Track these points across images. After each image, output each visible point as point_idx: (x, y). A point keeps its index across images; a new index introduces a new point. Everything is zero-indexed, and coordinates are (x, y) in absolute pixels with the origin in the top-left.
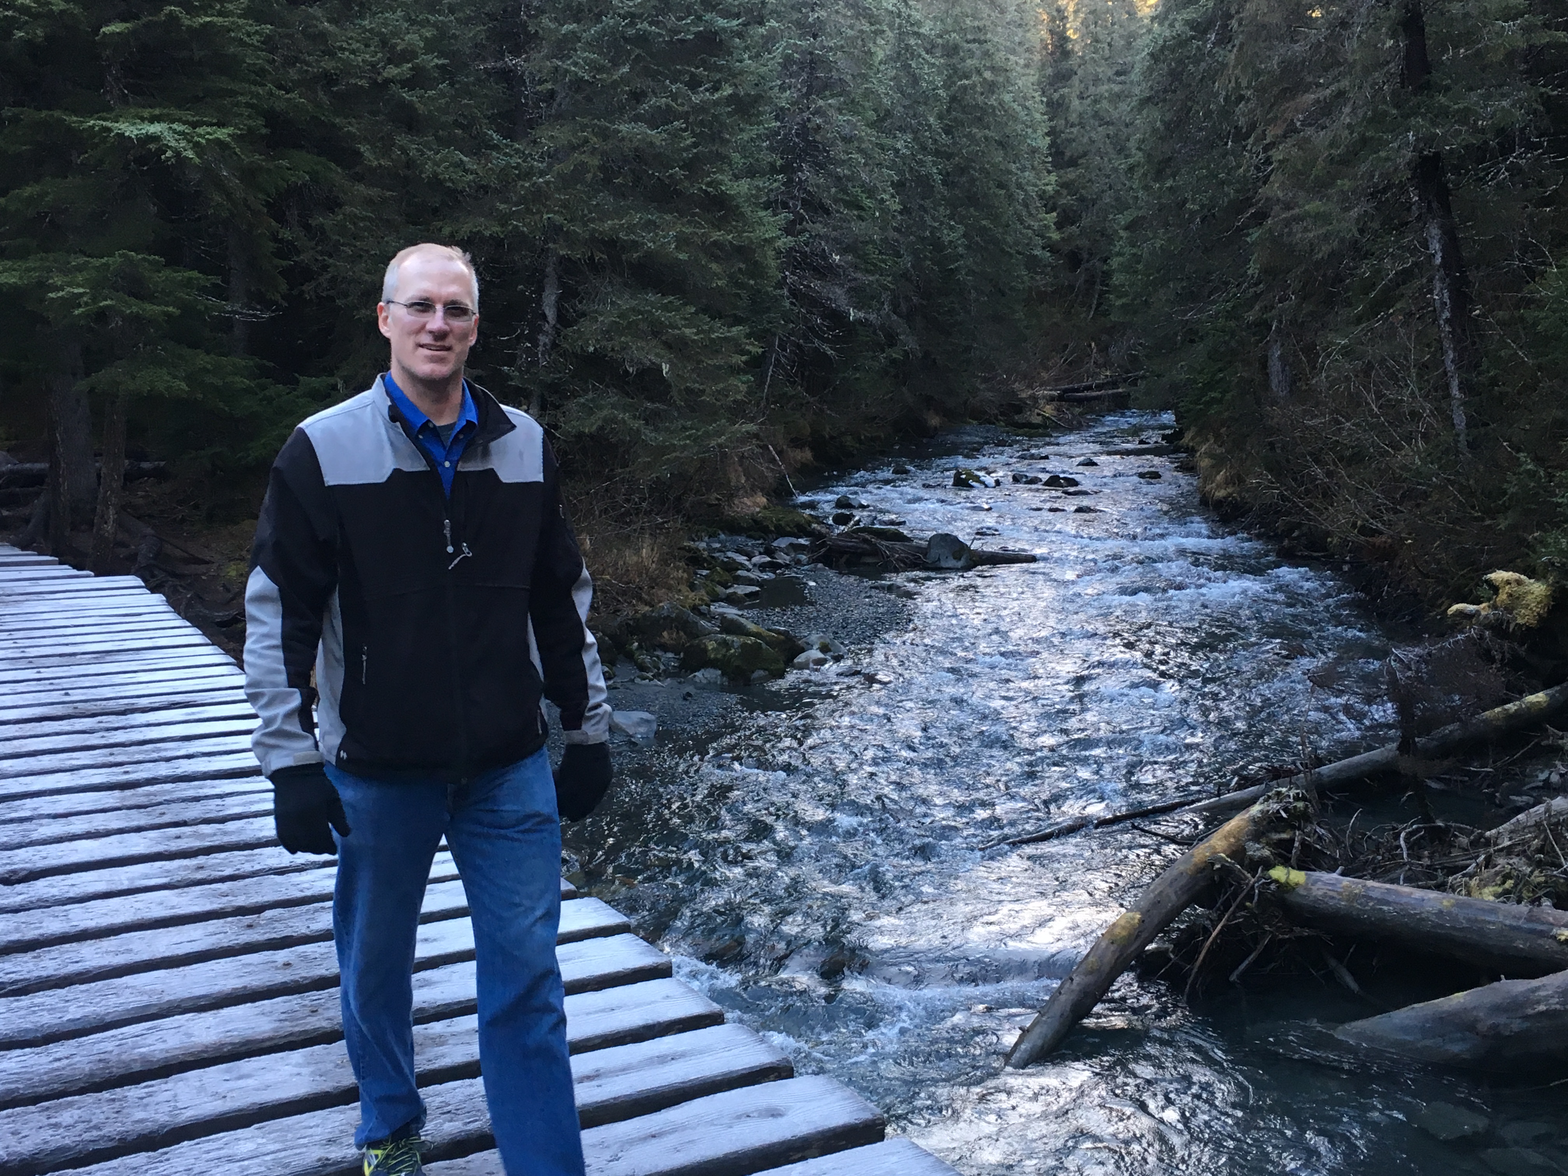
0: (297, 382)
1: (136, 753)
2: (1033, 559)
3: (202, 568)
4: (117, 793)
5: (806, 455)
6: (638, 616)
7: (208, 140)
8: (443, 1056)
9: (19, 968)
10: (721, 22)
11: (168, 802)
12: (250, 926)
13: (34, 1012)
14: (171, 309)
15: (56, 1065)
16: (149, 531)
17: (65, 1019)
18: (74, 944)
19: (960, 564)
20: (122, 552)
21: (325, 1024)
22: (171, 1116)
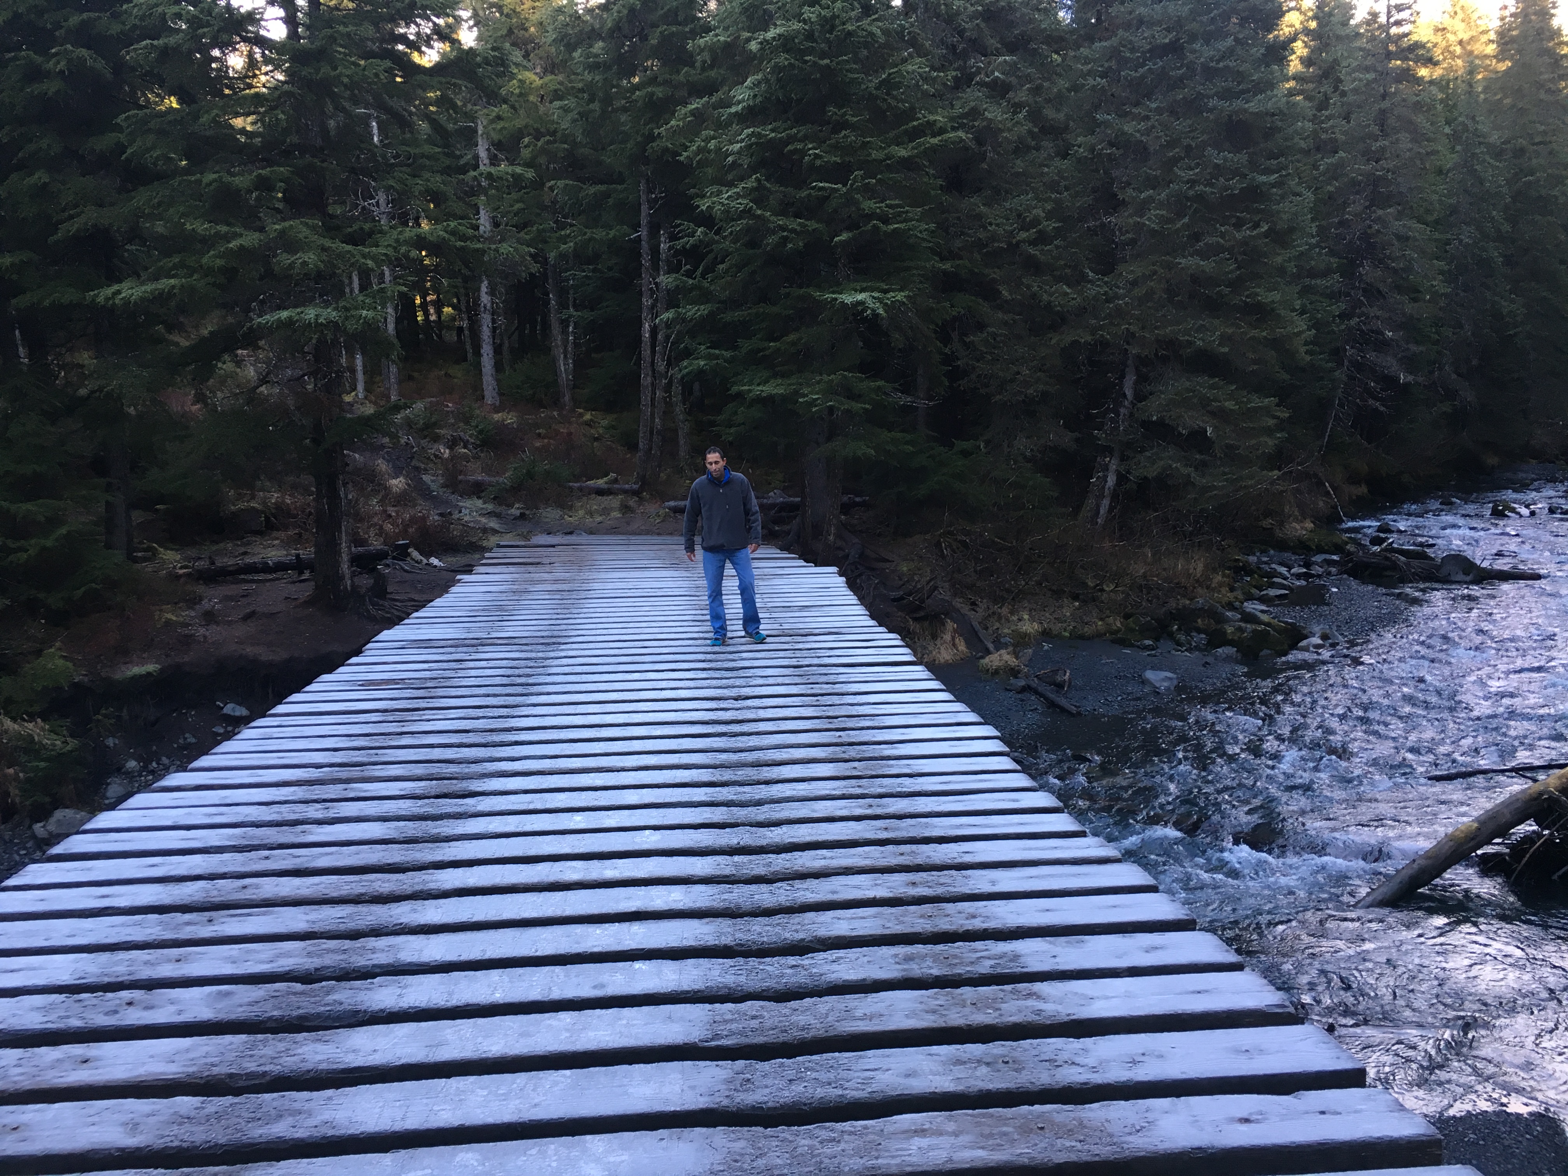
0: (954, 444)
2: (1538, 577)
3: (887, 565)
5: (1362, 490)
6: (1181, 607)
7: (892, 301)
10: (1263, 178)
11: (813, 674)
12: (830, 722)
14: (867, 406)
16: (857, 540)
19: (1468, 579)
20: (841, 554)
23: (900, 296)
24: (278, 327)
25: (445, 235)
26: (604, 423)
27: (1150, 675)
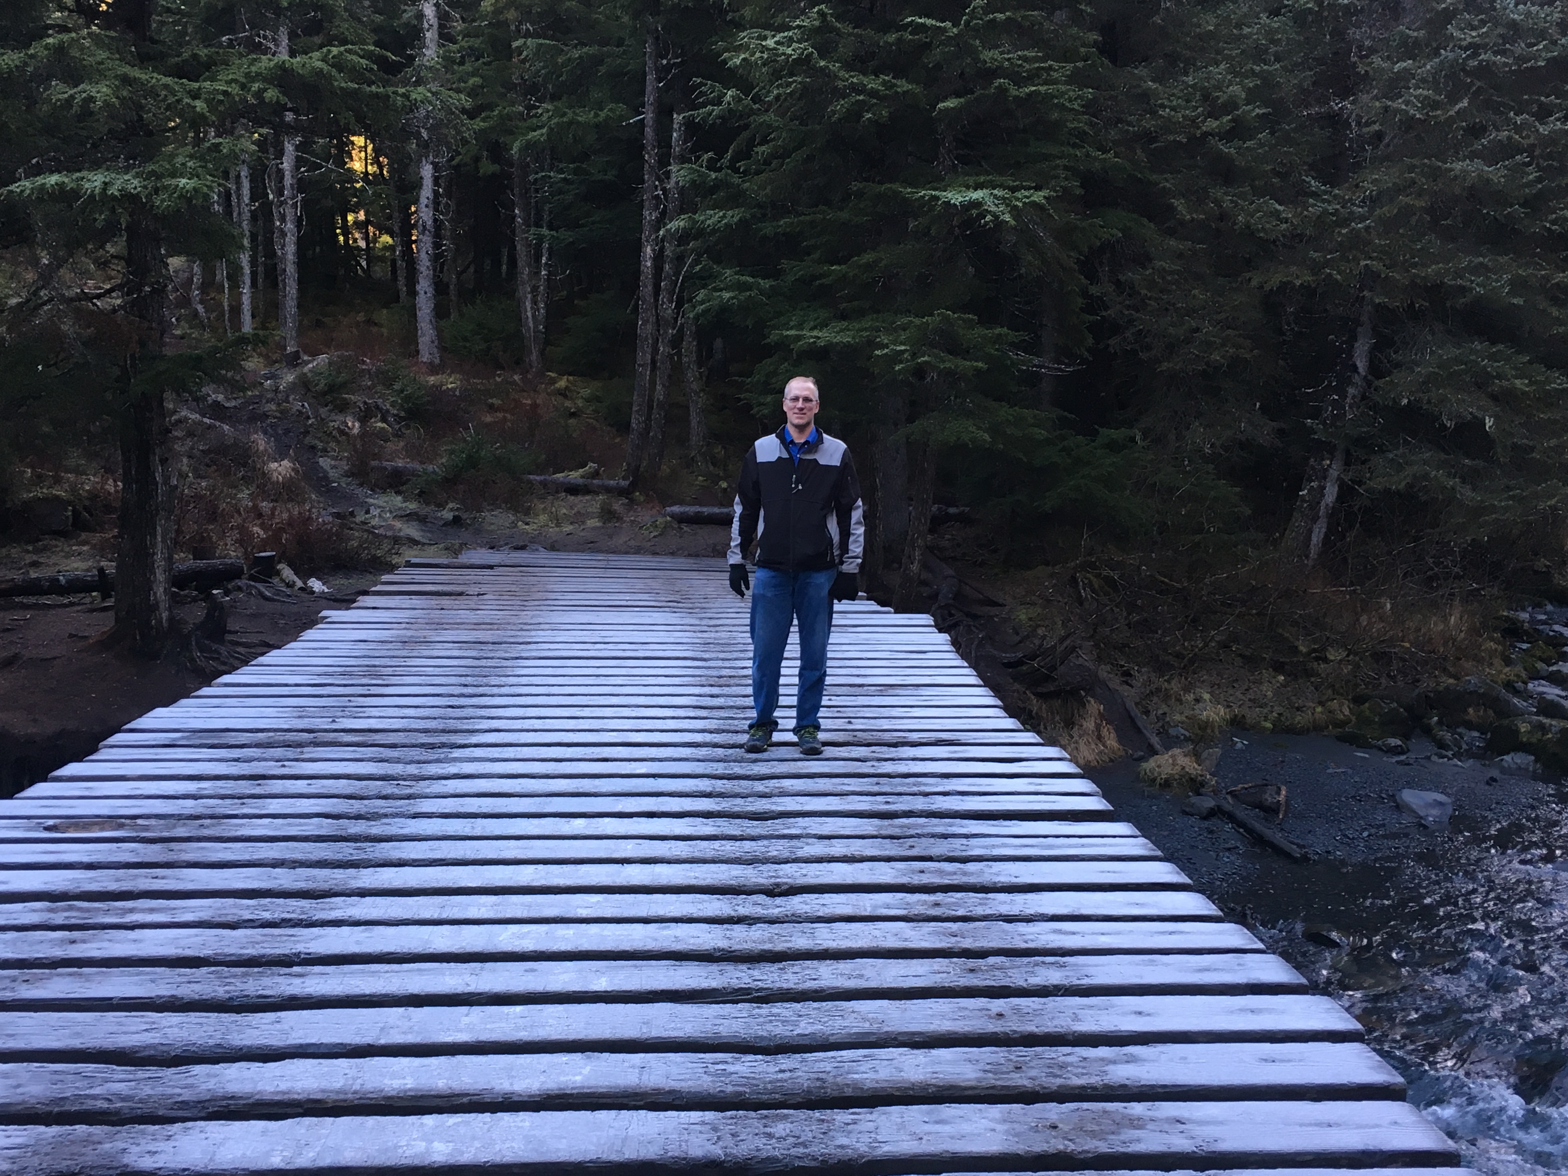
0: (1097, 432)
1: (899, 785)
3: (995, 610)
4: (876, 821)
6: (1441, 689)
7: (1024, 203)
8: (1139, 1140)
9: (765, 977)
11: (919, 836)
12: (972, 971)
13: (771, 1021)
14: (980, 364)
15: (780, 1076)
16: (951, 572)
17: (795, 1033)
18: (815, 962)
20: (926, 591)
21: (1026, 1082)
22: (870, 1148)
23: (1038, 197)
24: (40, 200)
25: (326, 68)
26: (586, 392)
27: (1409, 796)
